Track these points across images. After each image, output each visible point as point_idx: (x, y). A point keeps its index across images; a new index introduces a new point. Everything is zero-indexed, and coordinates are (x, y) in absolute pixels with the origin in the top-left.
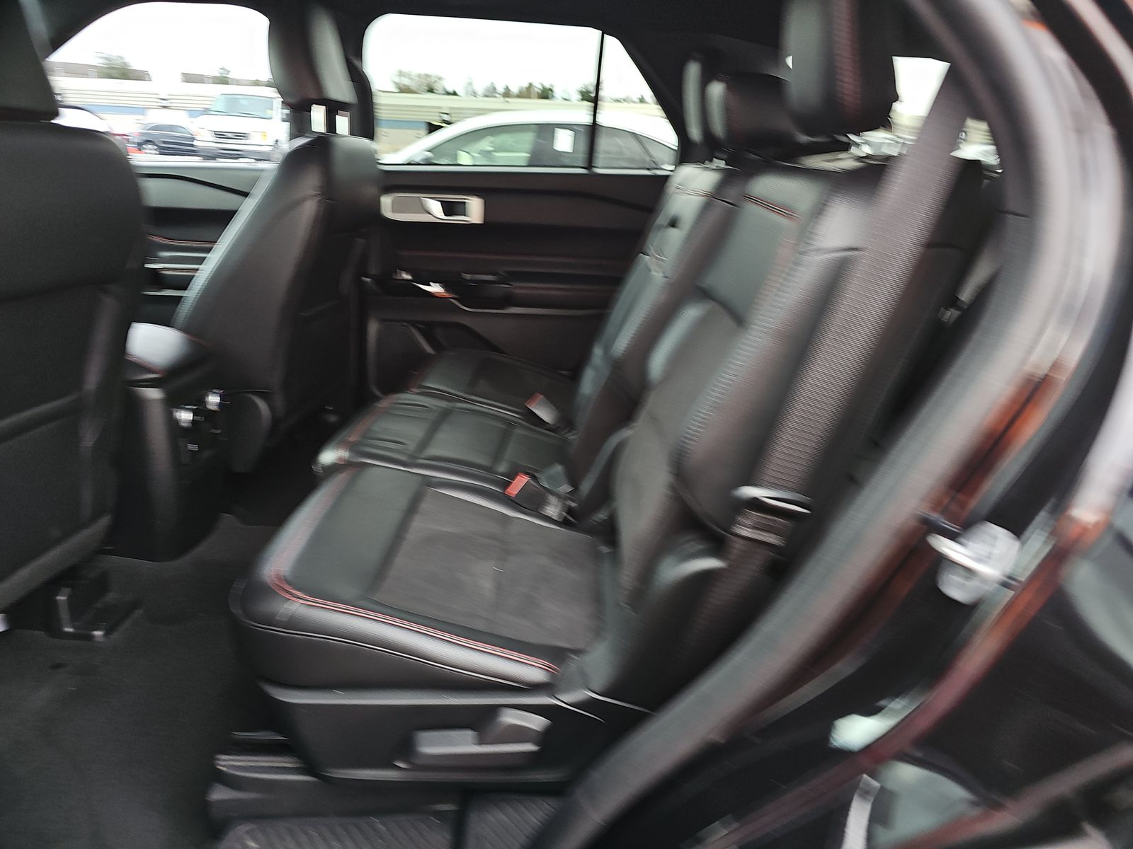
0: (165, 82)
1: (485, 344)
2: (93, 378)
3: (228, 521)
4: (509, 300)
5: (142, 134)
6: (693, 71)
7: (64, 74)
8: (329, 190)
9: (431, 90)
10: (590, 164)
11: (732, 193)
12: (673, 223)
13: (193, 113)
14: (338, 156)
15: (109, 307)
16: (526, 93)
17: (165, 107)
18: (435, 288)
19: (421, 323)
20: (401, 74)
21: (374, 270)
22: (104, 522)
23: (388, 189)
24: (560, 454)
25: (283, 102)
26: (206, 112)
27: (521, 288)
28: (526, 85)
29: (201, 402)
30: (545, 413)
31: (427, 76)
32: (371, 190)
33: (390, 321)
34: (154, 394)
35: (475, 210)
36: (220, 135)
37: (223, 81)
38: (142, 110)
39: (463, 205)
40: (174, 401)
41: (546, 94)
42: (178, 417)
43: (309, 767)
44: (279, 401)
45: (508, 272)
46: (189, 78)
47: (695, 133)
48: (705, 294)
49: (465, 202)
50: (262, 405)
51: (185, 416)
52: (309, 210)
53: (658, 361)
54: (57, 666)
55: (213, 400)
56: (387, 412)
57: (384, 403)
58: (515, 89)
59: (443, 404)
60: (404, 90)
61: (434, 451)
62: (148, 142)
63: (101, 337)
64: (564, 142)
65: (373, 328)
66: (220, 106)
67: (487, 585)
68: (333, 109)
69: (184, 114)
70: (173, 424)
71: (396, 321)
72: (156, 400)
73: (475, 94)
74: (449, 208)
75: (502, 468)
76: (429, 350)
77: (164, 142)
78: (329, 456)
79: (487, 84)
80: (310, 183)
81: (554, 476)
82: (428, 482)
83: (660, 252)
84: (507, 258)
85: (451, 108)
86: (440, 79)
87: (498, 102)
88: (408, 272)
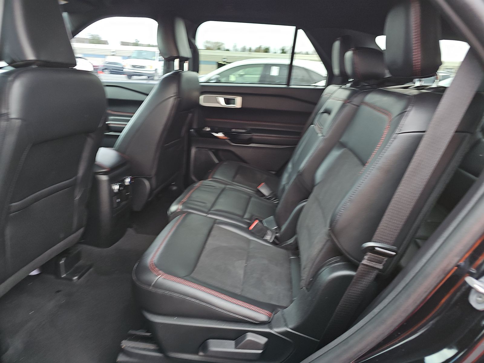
0: (114, 45)
1: (240, 159)
2: (81, 172)
3: (130, 231)
4: (250, 141)
5: (104, 66)
6: (337, 45)
7: (76, 42)
8: (179, 94)
9: (219, 49)
10: (288, 83)
11: (356, 100)
12: (328, 112)
13: (125, 58)
14: (183, 80)
15: (90, 142)
16: (258, 50)
17: (113, 55)
18: (220, 135)
19: (213, 149)
20: (207, 42)
21: (195, 126)
22: (81, 231)
23: (203, 93)
24: (272, 211)
25: (160, 53)
26: (129, 57)
27: (256, 136)
28: (258, 46)
29: (123, 181)
30: (265, 191)
31: (217, 43)
32: (196, 93)
33: (200, 148)
34: (104, 178)
35: (238, 102)
36: (134, 66)
37: (136, 44)
38: (104, 56)
39: (234, 100)
40: (112, 181)
41: (267, 51)
42: (114, 188)
43: (160, 350)
44: (154, 181)
45: (251, 129)
46: (123, 44)
47: (336, 71)
48: (343, 145)
49: (234, 99)
50: (147, 183)
51: (116, 187)
52: (171, 102)
53: (320, 173)
54: (58, 291)
55: (128, 181)
56: (198, 188)
57: (197, 185)
58: (254, 48)
59: (223, 186)
60: (208, 49)
61: (217, 207)
62: (106, 69)
63: (86, 155)
64: (275, 72)
65: (193, 151)
66: (134, 55)
67: (241, 272)
68: (183, 60)
69: (120, 58)
70: (111, 190)
71: (203, 148)
72: (105, 180)
73: (236, 50)
74: (227, 101)
75: (247, 216)
76: (216, 161)
77: (113, 69)
78: (174, 208)
79: (242, 46)
80: (172, 91)
81: (269, 221)
82: (215, 221)
83: (321, 125)
84: (251, 122)
85: (227, 56)
86: (223, 44)
87: (246, 54)
88: (209, 127)
